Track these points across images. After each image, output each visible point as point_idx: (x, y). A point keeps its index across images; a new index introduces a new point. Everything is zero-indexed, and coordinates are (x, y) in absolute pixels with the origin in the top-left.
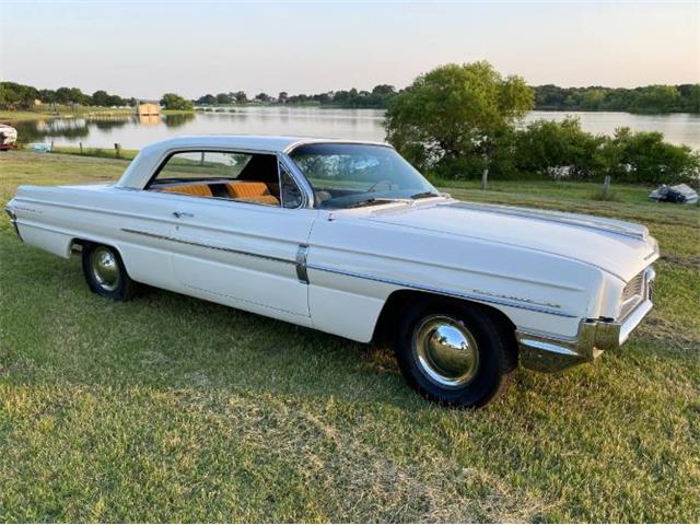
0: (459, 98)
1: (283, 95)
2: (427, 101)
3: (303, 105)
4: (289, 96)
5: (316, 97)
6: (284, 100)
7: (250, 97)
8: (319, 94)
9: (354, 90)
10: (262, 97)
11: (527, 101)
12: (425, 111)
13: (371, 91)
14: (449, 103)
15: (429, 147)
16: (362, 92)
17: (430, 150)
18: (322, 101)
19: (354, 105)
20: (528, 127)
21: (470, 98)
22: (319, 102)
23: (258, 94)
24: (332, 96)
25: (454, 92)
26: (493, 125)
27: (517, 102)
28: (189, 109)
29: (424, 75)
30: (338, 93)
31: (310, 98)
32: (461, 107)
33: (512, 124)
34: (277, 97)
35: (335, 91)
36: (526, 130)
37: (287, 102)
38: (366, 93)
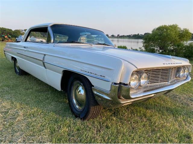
0: (166, 34)
1: (118, 35)
2: (156, 35)
3: (124, 38)
4: (120, 35)
5: (127, 36)
6: (118, 37)
7: (110, 36)
8: (128, 35)
9: (138, 34)
10: (113, 36)
11: (189, 36)
12: (155, 38)
13: (143, 35)
14: (162, 36)
15: (156, 49)
16: (141, 35)
17: (157, 50)
18: (129, 37)
19: (138, 38)
20: (189, 44)
21: (169, 35)
22: (128, 37)
23: (112, 35)
24: (132, 36)
25: (164, 33)
26: (177, 43)
27: (186, 36)
28: (93, 39)
29: (156, 28)
30: (134, 35)
31: (126, 36)
32: (166, 37)
33: (184, 43)
34: (117, 36)
35: (133, 34)
36: (188, 45)
37: (119, 37)
38: (142, 35)
